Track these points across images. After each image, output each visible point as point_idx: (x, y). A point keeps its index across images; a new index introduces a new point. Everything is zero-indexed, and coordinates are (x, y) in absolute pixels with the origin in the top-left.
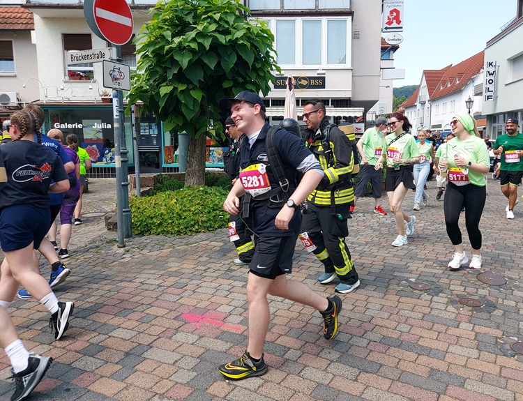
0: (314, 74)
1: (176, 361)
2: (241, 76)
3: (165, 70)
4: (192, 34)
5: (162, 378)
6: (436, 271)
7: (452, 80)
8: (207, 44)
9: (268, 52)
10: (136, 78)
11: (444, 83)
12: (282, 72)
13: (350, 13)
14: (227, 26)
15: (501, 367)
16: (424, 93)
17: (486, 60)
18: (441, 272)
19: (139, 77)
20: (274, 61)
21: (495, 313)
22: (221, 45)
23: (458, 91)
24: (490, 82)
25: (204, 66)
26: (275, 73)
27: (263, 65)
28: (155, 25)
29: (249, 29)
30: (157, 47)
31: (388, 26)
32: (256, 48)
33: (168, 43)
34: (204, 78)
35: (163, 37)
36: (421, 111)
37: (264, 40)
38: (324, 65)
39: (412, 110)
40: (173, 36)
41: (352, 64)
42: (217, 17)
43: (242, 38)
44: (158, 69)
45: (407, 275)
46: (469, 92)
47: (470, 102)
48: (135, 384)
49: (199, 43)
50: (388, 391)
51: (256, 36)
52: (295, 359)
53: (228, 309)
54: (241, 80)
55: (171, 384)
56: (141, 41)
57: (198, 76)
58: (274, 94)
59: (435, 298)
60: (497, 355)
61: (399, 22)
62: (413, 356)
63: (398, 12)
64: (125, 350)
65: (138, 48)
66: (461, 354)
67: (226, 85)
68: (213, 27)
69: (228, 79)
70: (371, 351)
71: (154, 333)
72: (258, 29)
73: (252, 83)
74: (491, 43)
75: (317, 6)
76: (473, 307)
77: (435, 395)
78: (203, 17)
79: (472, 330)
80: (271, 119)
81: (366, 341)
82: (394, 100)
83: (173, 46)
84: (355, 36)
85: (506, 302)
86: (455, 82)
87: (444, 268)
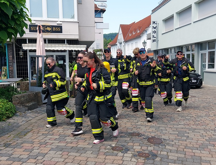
0: (55, 24)
6: (126, 139)
7: (135, 30)
9: (22, 9)
11: (131, 32)
17: (152, 20)
18: (129, 139)
20: (27, 15)
21: (156, 159)
23: (138, 37)
24: (155, 32)
26: (28, 23)
27: (19, 17)
32: (14, 6)
38: (61, 19)
39: (115, 47)
41: (78, 19)
45: (110, 143)
46: (144, 38)
47: (145, 43)
54: (4, 26)
58: (28, 34)
59: (126, 155)
73: (12, 28)
74: (154, 11)
76: (145, 157)
80: (28, 51)
84: (79, 2)
85: (162, 153)
86: (137, 31)
87: (131, 137)
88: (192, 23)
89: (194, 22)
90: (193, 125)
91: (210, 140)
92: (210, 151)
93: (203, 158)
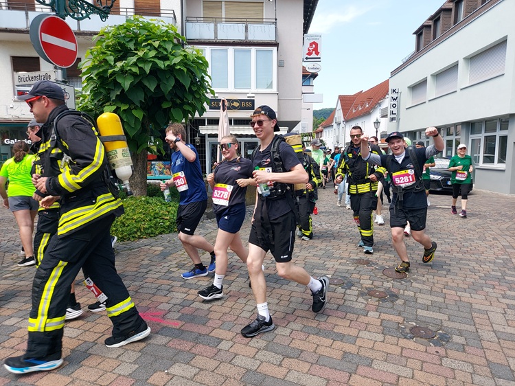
0: (245, 97)
1: (119, 356)
2: (179, 98)
3: (109, 91)
4: (134, 59)
5: (106, 372)
6: (349, 268)
7: (362, 104)
8: (147, 68)
9: (203, 77)
10: (81, 98)
11: (356, 107)
12: (216, 95)
13: (276, 44)
14: (165, 53)
15: (402, 348)
16: (339, 115)
17: (391, 87)
18: (353, 268)
19: (85, 97)
20: (209, 85)
21: (397, 302)
22: (160, 69)
23: (367, 113)
24: (394, 106)
25: (145, 89)
26: (209, 96)
27: (199, 89)
28: (99, 51)
29: (185, 56)
30: (101, 70)
31: (308, 57)
32: (192, 73)
33: (112, 67)
34: (145, 99)
35: (106, 61)
36: (337, 130)
37: (200, 66)
38: (253, 89)
39: (330, 129)
40: (116, 61)
41: (278, 89)
42: (156, 44)
43: (179, 64)
44: (102, 91)
45: (325, 272)
46: (376, 115)
47: (377, 123)
48: (81, 378)
49: (140, 68)
50: (307, 373)
51: (192, 63)
52: (227, 349)
53: (167, 307)
54: (178, 101)
55: (115, 376)
56: (85, 65)
57: (140, 97)
58: (209, 114)
59: (348, 291)
60: (398, 338)
61: (317, 53)
62: (329, 341)
63: (316, 45)
64: (72, 347)
65: (84, 71)
66: (369, 338)
67: (165, 105)
68: (153, 53)
69: (167, 101)
70: (293, 339)
71: (99, 331)
72: (194, 56)
73: (189, 104)
74: (394, 73)
75: (246, 37)
76: (380, 298)
77: (348, 374)
78: (144, 44)
79: (379, 318)
80: (207, 136)
81: (289, 331)
82: (314, 120)
83: (115, 69)
84: (280, 64)
85: (406, 293)
86: (365, 105)
87: (356, 265)
88: (459, 91)
89: (461, 89)
90: (457, 253)
91: (486, 278)
92: (487, 296)
93: (475, 306)
